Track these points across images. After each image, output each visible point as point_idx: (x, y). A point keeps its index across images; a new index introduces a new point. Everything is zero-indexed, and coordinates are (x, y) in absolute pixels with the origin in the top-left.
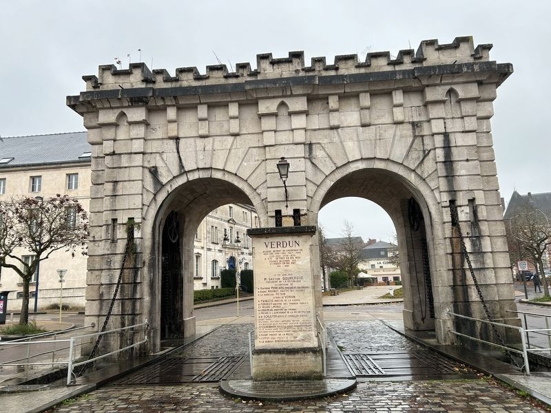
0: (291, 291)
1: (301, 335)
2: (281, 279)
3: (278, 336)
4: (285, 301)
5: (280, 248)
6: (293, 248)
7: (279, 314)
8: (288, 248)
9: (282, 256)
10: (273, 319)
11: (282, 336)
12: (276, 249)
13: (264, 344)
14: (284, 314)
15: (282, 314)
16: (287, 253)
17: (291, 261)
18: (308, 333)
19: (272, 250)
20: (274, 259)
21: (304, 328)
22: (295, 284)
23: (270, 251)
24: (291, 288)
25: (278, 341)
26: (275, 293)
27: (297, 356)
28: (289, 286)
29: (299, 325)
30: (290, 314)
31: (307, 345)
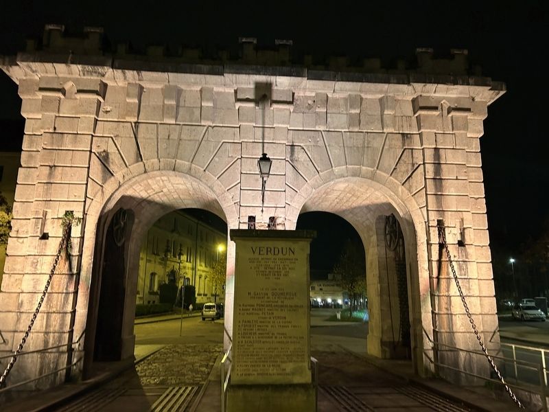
0: (282, 310)
1: (289, 367)
2: (270, 295)
3: (262, 367)
5: (270, 256)
6: (287, 256)
12: (265, 256)
15: (268, 340)
17: (283, 272)
18: (300, 364)
19: (260, 257)
20: (262, 269)
21: (295, 358)
22: (287, 302)
23: (258, 259)
24: (282, 306)
25: (262, 374)
26: (261, 312)
28: (280, 303)
30: (278, 340)
31: (297, 380)
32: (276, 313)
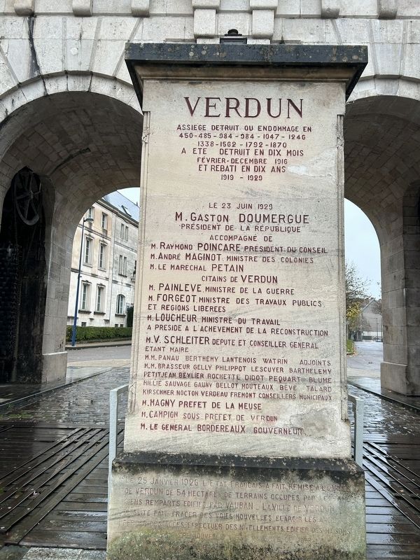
0: (266, 260)
1: (289, 412)
2: (234, 220)
3: (209, 409)
4: (243, 290)
5: (234, 119)
6: (281, 122)
7: (218, 335)
8: (264, 119)
9: (240, 144)
10: (195, 349)
11: (223, 410)
12: (222, 121)
13: (159, 434)
14: (235, 336)
15: (227, 336)
16: (258, 136)
17: (271, 161)
18: (318, 406)
19: (209, 123)
20: (213, 153)
21: (302, 389)
22: (280, 240)
23: (203, 128)
24: (266, 250)
25: (210, 428)
26: (208, 264)
27: (275, 488)
28: (260, 242)
29: (286, 374)
30: (255, 337)
31: (310, 448)
32: (251, 268)
